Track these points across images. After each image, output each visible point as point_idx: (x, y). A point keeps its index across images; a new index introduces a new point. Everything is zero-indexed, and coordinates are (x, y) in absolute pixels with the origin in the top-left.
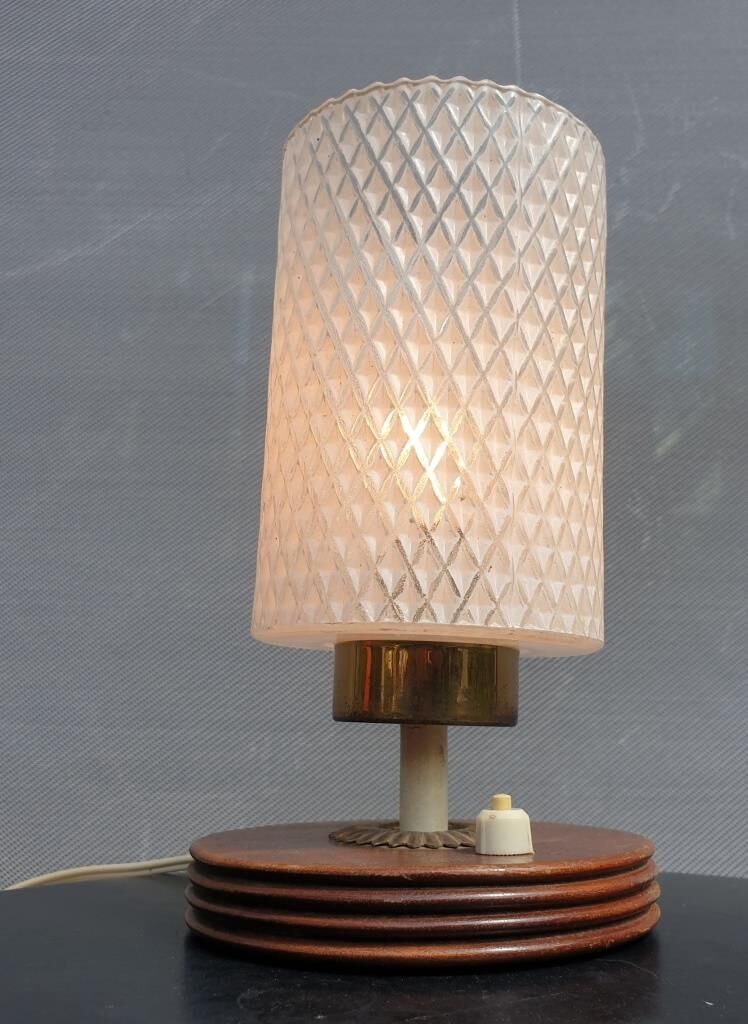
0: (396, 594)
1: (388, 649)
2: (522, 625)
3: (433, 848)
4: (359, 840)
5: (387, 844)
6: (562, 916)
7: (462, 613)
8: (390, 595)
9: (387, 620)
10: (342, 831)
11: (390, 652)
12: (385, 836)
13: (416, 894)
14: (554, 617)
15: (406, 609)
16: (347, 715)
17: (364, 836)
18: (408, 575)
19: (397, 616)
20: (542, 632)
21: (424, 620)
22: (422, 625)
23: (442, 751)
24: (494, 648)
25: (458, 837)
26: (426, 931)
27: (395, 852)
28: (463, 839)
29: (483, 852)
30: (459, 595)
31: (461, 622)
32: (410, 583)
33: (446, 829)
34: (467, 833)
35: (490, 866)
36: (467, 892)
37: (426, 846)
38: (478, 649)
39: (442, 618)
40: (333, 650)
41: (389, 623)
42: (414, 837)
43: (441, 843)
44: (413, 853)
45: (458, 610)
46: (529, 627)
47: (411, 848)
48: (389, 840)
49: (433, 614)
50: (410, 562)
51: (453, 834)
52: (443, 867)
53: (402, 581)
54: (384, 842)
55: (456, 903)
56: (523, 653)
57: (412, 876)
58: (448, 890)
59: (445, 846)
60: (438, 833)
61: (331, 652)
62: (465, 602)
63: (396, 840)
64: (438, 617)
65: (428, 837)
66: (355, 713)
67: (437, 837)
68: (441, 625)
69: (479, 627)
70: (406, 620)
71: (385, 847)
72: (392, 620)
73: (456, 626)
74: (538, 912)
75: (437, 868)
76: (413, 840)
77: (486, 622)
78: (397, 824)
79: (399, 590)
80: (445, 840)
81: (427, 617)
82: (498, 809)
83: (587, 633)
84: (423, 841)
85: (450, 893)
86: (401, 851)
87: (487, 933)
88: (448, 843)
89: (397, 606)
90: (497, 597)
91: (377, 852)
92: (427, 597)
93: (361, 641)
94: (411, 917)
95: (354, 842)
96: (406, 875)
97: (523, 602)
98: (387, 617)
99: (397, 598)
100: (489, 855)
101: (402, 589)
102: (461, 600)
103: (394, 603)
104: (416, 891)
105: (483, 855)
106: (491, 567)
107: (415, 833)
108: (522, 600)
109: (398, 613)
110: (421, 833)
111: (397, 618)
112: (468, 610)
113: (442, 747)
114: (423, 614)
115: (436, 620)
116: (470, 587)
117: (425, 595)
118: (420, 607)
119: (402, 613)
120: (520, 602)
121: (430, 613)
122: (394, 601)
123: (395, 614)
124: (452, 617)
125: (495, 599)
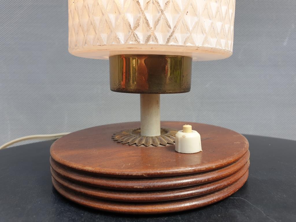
0: (136, 28)
1: (133, 59)
2: (203, 44)
3: (156, 146)
4: (124, 141)
7: (172, 38)
8: (132, 28)
9: (131, 43)
11: (134, 60)
14: (217, 40)
15: (141, 36)
16: (116, 89)
17: (126, 139)
18: (142, 16)
19: (136, 40)
20: (212, 48)
21: (151, 42)
22: (150, 45)
23: (158, 102)
24: (182, 57)
25: (166, 139)
28: (168, 140)
30: (170, 28)
31: (171, 43)
32: (143, 21)
33: (160, 134)
34: (169, 137)
37: (152, 145)
38: (176, 58)
39: (161, 41)
40: (109, 59)
41: (132, 44)
42: (147, 139)
45: (170, 36)
46: (206, 45)
47: (146, 146)
48: (136, 142)
49: (156, 38)
50: (143, 9)
51: (163, 137)
53: (139, 20)
54: (134, 143)
56: (194, 59)
59: (160, 144)
60: (156, 137)
61: (108, 60)
62: (173, 32)
64: (159, 40)
65: (153, 139)
66: (119, 88)
67: (157, 139)
68: (161, 45)
69: (181, 46)
70: (142, 42)
72: (134, 43)
73: (168, 45)
76: (147, 141)
77: (185, 43)
79: (137, 26)
80: (160, 141)
81: (153, 41)
82: (186, 132)
83: (230, 49)
84: (151, 142)
88: (162, 143)
90: (191, 29)
92: (152, 29)
93: (120, 55)
95: (122, 142)
96: (145, 174)
97: (203, 32)
98: (131, 41)
99: (136, 30)
100: (182, 153)
101: (139, 25)
102: (171, 31)
103: (135, 33)
104: (150, 181)
105: (179, 153)
106: (188, 12)
107: (147, 137)
108: (203, 31)
109: (137, 39)
110: (150, 137)
111: (137, 41)
112: (175, 36)
113: (158, 101)
114: (150, 39)
115: (157, 42)
116: (176, 24)
117: (151, 28)
118: (149, 35)
119: (139, 39)
120: (202, 32)
121: (154, 38)
122: (135, 32)
123: (135, 39)
124: (167, 40)
125: (190, 30)
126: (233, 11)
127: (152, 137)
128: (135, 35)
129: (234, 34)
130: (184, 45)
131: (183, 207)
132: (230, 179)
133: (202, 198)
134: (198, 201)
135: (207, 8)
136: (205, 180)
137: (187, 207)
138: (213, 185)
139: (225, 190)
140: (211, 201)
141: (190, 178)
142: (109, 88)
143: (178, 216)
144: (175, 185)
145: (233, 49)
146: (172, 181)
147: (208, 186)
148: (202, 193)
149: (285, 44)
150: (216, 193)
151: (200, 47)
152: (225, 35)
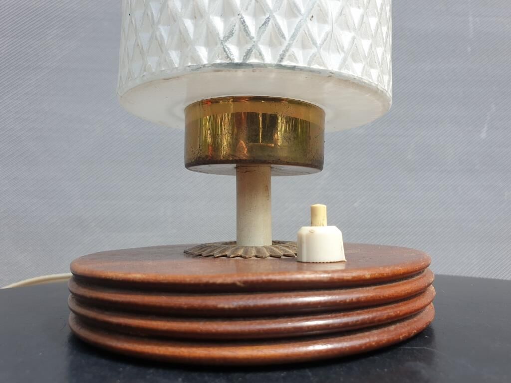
0: (227, 38)
2: (340, 69)
3: (262, 258)
4: (204, 254)
5: (226, 256)
6: (379, 313)
7: (287, 54)
8: (222, 38)
10: (192, 249)
12: (225, 250)
13: (249, 299)
14: (364, 67)
15: (236, 51)
17: (209, 250)
18: (238, 21)
19: (228, 57)
20: (355, 78)
21: (252, 60)
22: (251, 64)
23: (267, 188)
25: (281, 250)
26: (259, 333)
27: (232, 261)
28: (284, 250)
29: (305, 260)
30: (284, 38)
31: (287, 62)
32: (240, 28)
33: (271, 244)
34: (288, 247)
35: (316, 272)
36: (296, 296)
37: (256, 256)
39: (269, 59)
41: (221, 64)
42: (247, 249)
43: (268, 254)
44: (247, 262)
45: (284, 52)
47: (245, 258)
48: (227, 253)
49: (261, 54)
51: (277, 247)
52: (273, 273)
54: (224, 254)
55: (286, 306)
57: (245, 282)
58: (278, 294)
59: (271, 256)
60: (265, 247)
62: (289, 45)
63: (233, 253)
64: (265, 57)
65: (258, 250)
67: (265, 250)
68: (269, 65)
69: (303, 68)
70: (236, 61)
71: (224, 258)
72: (224, 61)
73: (282, 66)
74: (359, 311)
75: (268, 274)
76: (246, 252)
77: (309, 63)
78: (235, 242)
79: (230, 35)
80: (271, 252)
81: (256, 57)
82: (316, 225)
84: (254, 253)
85: (280, 297)
86: (237, 260)
87: (314, 332)
88: (273, 254)
89: (228, 49)
90: (318, 42)
91: (217, 262)
92: (255, 40)
94: (245, 320)
95: (201, 255)
96: (240, 282)
97: (340, 50)
98: (220, 59)
99: (228, 41)
100: (309, 263)
101: (233, 33)
102: (286, 43)
103: (226, 46)
104: (248, 296)
105: (304, 262)
106: (312, 17)
107: (247, 247)
108: (339, 48)
109: (229, 55)
110: (253, 247)
111: (229, 59)
112: (293, 52)
113: (267, 186)
114: (252, 55)
115: (263, 60)
116: (295, 32)
117: (253, 38)
118: (249, 48)
119: (232, 55)
120: (338, 50)
121: (258, 54)
122: (226, 44)
123: (226, 55)
124: (278, 58)
125: (317, 44)
126: (388, 29)
127: (256, 247)
128: (226, 49)
129: (392, 67)
130: (309, 66)
131: (310, 352)
132: (399, 306)
133: (348, 337)
134: (340, 342)
135: (344, 14)
136: (352, 300)
137: (320, 352)
138: (368, 312)
139: (392, 328)
140: (365, 344)
141: (323, 295)
142: (184, 164)
143: (307, 370)
144: (295, 306)
145: (393, 91)
146: (291, 297)
147: (358, 314)
148: (346, 325)
149: (483, 135)
150: (375, 332)
151: (336, 72)
152: (376, 62)
